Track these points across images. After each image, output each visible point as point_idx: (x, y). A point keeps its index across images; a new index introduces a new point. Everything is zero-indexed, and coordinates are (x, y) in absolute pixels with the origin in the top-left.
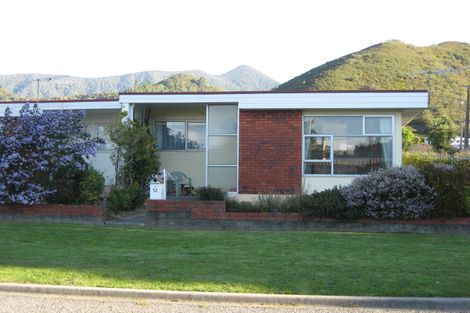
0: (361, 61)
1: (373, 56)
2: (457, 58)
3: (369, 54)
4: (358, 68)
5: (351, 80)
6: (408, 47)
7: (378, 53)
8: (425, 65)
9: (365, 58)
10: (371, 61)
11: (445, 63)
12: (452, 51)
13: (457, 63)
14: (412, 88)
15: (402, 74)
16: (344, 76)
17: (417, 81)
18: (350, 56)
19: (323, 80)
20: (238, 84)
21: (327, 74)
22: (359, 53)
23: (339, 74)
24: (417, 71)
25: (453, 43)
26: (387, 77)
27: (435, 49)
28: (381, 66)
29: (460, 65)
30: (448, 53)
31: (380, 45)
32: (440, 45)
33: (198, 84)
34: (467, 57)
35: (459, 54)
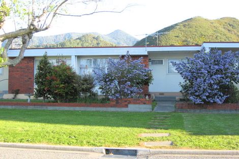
0: (182, 27)
1: (189, 24)
2: (230, 26)
3: (187, 24)
4: (181, 31)
5: (178, 37)
6: (206, 20)
7: (191, 23)
8: (215, 29)
9: (184, 26)
10: (188, 27)
11: (224, 28)
12: (228, 22)
13: (230, 28)
14: (208, 41)
15: (203, 33)
16: (174, 35)
17: (211, 37)
18: (176, 25)
19: (163, 37)
20: (116, 39)
21: (165, 34)
22: (181, 23)
23: (171, 34)
24: (210, 32)
25: (227, 18)
26: (196, 35)
27: (219, 21)
28: (193, 30)
29: (232, 29)
30: (226, 23)
31: (191, 19)
32: (221, 19)
33: (97, 39)
34: (235, 25)
35: (231, 23)
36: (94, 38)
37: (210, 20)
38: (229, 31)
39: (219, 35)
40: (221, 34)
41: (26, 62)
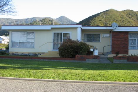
0: (103, 15)
3: (106, 13)
4: (102, 17)
5: (101, 21)
7: (108, 13)
8: (122, 17)
10: (106, 15)
11: (127, 16)
13: (130, 16)
15: (115, 19)
16: (99, 20)
17: (120, 21)
18: (100, 13)
19: (93, 21)
21: (93, 19)
23: (97, 19)
24: (120, 18)
26: (111, 20)
27: (123, 12)
28: (109, 17)
29: (131, 17)
30: (127, 13)
31: (108, 10)
32: (125, 10)
33: (51, 21)
34: (133, 14)
35: (130, 13)
36: (50, 20)
37: (119, 11)
38: (129, 17)
39: (124, 20)
40: (125, 19)
41: (124, 35)
